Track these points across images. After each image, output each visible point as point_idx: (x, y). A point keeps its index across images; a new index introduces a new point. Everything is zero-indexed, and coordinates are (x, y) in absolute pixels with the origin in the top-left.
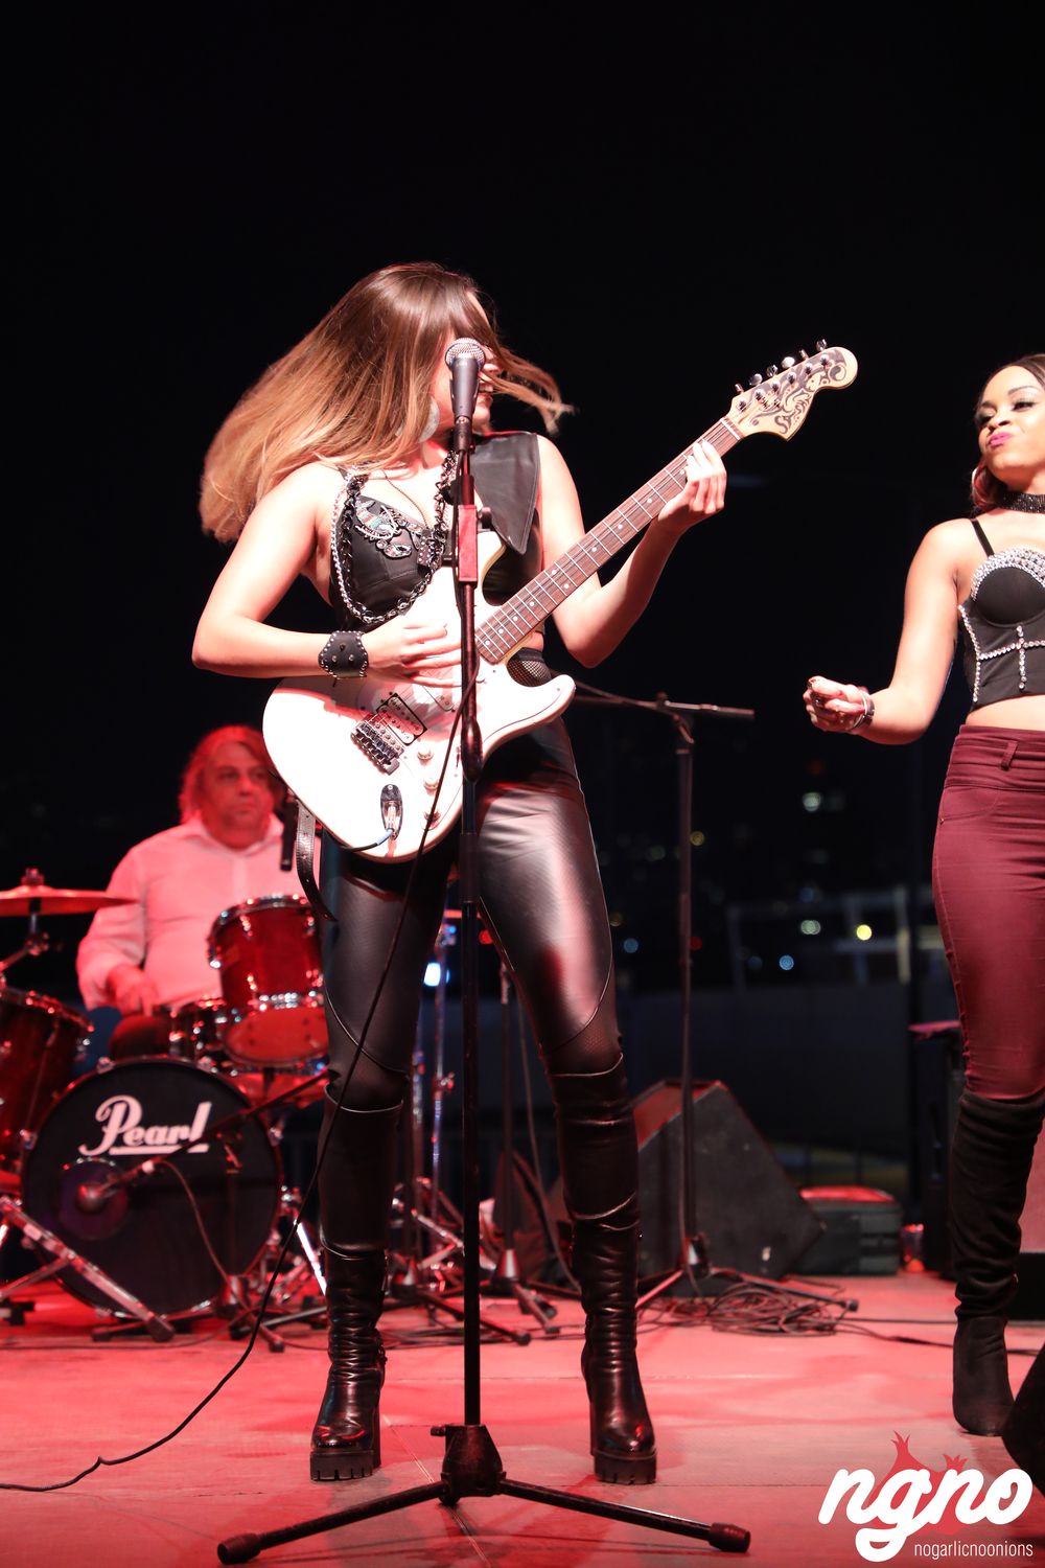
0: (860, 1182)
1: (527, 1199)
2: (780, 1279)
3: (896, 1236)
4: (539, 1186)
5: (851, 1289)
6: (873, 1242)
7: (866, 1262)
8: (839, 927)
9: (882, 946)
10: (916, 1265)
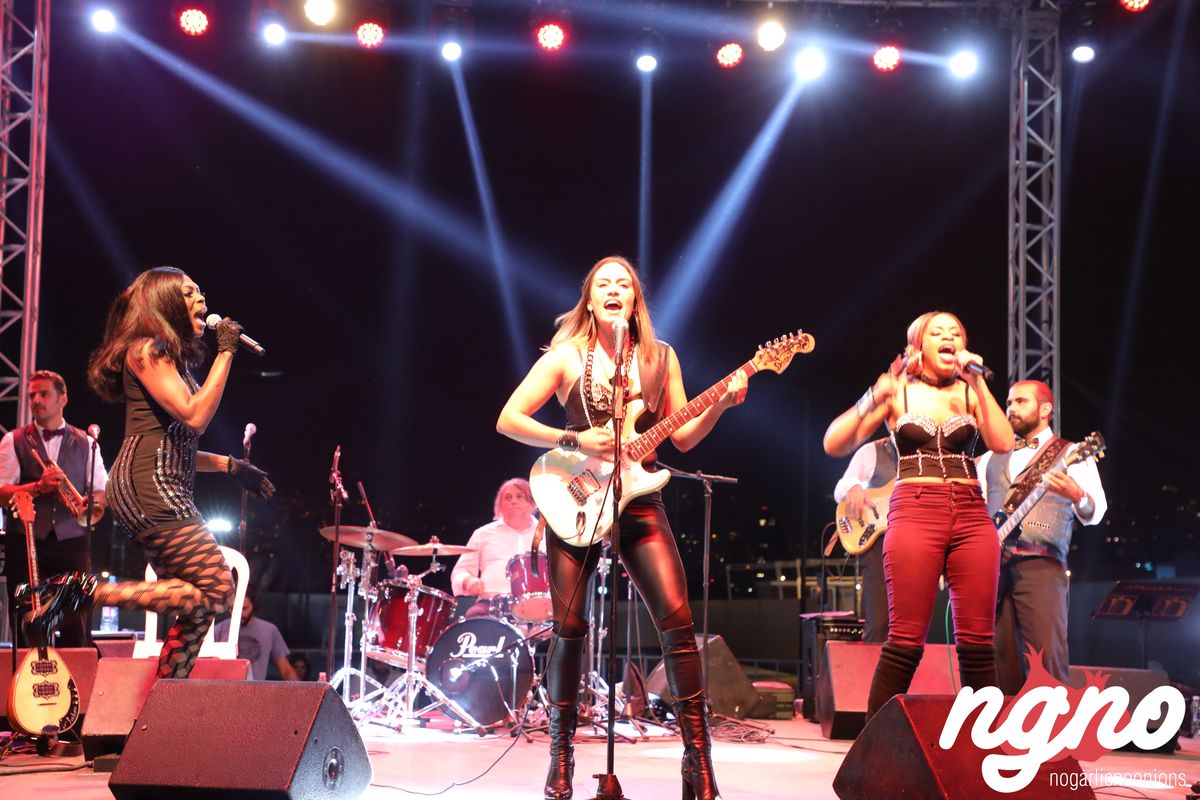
0: (778, 681)
1: (637, 682)
2: (742, 719)
3: (792, 703)
4: (642, 677)
5: (772, 724)
6: (782, 706)
7: (779, 714)
8: (771, 575)
9: (791, 583)
10: (800, 716)
